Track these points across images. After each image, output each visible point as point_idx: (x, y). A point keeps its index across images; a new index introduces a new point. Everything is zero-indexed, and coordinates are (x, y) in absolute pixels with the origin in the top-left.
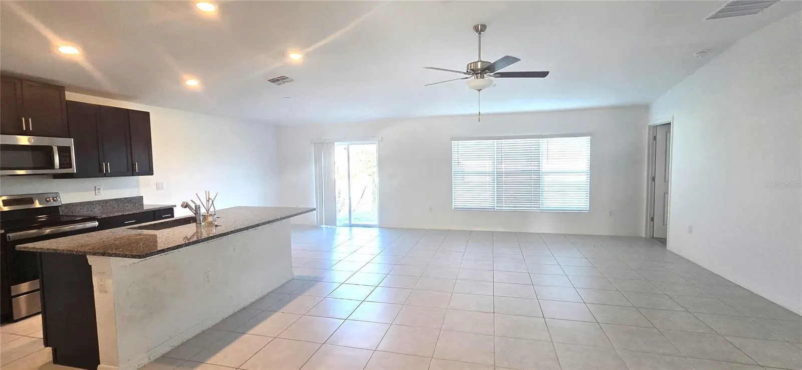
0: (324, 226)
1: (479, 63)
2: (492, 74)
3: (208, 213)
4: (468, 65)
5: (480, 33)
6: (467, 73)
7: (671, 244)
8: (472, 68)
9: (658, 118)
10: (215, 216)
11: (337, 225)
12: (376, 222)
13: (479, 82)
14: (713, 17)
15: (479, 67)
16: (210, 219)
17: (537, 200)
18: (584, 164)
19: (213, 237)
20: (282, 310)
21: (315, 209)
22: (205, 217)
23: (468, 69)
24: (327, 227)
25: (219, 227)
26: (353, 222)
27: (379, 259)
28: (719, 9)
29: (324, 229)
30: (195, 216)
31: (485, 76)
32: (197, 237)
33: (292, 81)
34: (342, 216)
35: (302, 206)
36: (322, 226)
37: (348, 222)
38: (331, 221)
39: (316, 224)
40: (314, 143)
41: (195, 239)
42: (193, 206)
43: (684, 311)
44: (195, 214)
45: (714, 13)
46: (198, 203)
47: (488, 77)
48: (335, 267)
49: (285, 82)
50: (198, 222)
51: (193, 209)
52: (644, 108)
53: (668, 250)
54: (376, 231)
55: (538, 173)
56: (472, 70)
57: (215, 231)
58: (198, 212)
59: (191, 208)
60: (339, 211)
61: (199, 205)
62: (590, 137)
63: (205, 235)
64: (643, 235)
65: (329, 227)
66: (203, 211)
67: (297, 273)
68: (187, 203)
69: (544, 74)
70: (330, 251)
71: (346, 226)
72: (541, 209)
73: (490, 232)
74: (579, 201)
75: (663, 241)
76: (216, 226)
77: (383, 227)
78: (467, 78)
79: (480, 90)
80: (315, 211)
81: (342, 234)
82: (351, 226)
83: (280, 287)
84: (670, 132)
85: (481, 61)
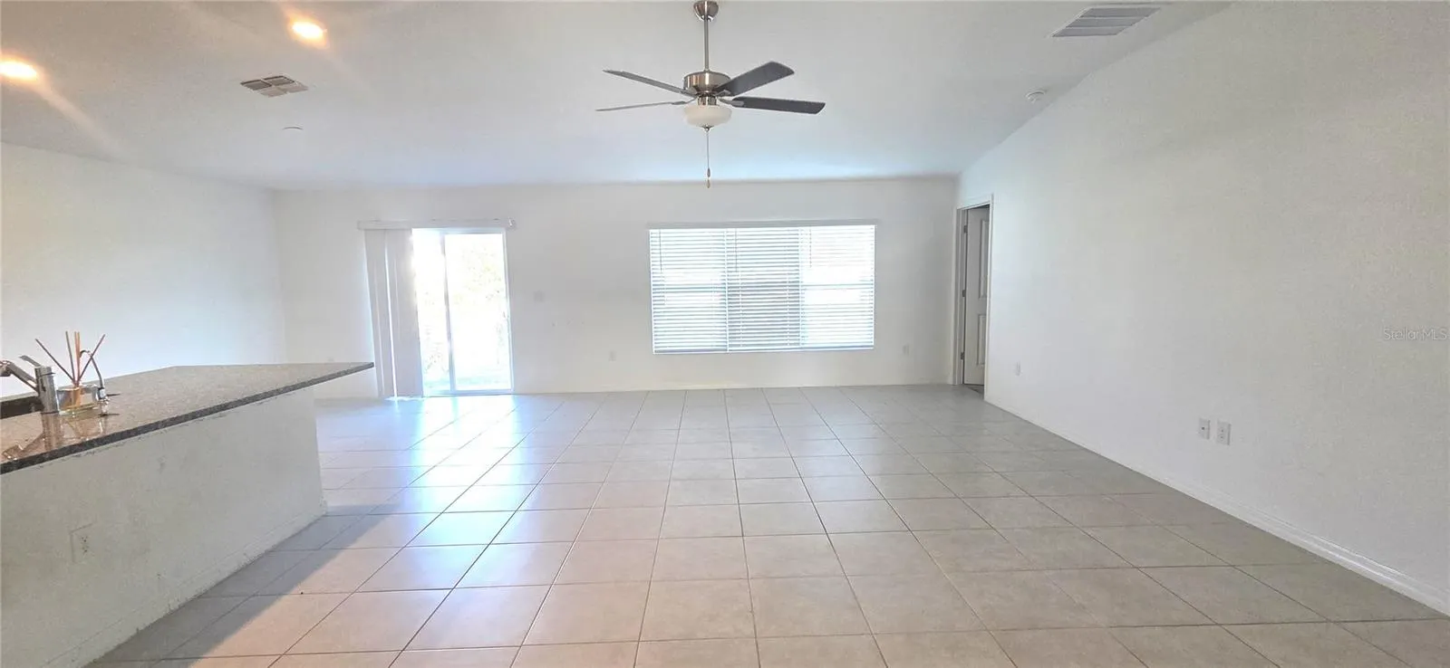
0: (396, 399)
1: (707, 75)
2: (731, 98)
3: (77, 384)
4: (686, 78)
5: (706, 19)
6: (684, 92)
7: (991, 393)
8: (694, 84)
9: (971, 199)
10: (103, 393)
11: (425, 394)
12: (506, 382)
13: (706, 111)
14: (1063, 34)
15: (707, 82)
16: (85, 400)
17: (796, 331)
18: (866, 270)
19: (91, 444)
20: (297, 589)
21: (371, 365)
22: (68, 397)
23: (686, 85)
24: (402, 401)
25: (111, 419)
26: (460, 388)
27: (517, 456)
28: (1072, 20)
29: (397, 406)
30: (36, 394)
31: (718, 102)
32: (49, 444)
33: (302, 88)
34: (433, 375)
35: (344, 358)
36: (391, 399)
37: (448, 387)
38: (412, 387)
39: (376, 394)
40: (366, 230)
41: (41, 450)
42: (30, 370)
43: (1024, 496)
44: (37, 389)
45: (1063, 27)
46: (45, 362)
47: (723, 105)
48: (423, 481)
49: (285, 91)
50: (48, 408)
51: (31, 379)
52: (951, 182)
53: (987, 403)
54: (508, 402)
55: (795, 285)
56: (696, 87)
57: (99, 428)
58: (46, 385)
59: (23, 377)
60: (429, 367)
61: (49, 369)
62: (873, 227)
63: (70, 438)
64: (950, 381)
65: (406, 399)
66: (61, 381)
67: (334, 502)
68: (12, 364)
69: (814, 108)
70: (409, 449)
71: (445, 394)
72: (801, 346)
73: (719, 390)
74: (860, 333)
75: (979, 389)
76: (104, 415)
77: (523, 392)
78: (683, 103)
79: (708, 128)
80: (374, 368)
81: (433, 411)
82: (457, 394)
83: (293, 536)
84: (988, 221)
85: (710, 72)
